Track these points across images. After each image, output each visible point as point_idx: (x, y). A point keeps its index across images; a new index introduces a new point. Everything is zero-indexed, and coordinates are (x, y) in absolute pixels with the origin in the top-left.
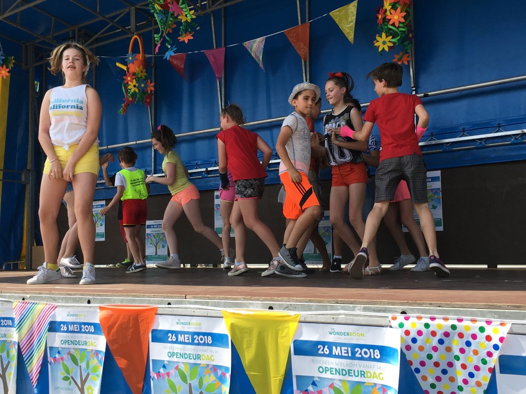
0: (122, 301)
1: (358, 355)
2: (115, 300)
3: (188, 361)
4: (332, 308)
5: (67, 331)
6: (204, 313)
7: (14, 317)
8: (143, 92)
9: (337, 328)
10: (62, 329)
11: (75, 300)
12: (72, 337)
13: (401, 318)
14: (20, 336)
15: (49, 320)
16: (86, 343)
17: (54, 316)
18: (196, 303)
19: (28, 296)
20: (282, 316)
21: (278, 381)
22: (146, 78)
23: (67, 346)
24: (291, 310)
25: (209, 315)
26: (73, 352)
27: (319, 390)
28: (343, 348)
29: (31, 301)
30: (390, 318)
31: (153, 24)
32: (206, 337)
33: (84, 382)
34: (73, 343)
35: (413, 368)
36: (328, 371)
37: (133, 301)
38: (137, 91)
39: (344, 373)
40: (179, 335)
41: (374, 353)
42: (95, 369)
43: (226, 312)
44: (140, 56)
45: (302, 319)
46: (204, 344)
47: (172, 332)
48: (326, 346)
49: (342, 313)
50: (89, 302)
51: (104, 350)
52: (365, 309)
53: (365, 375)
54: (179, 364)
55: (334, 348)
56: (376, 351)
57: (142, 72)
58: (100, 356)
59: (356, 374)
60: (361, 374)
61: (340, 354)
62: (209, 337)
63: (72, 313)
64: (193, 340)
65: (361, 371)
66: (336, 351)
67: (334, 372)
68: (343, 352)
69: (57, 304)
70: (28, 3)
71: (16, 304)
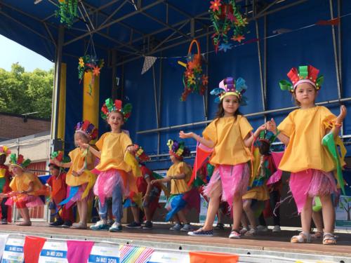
2: (202, 248)
7: (118, 256)
8: (199, 84)
11: (169, 246)
15: (148, 260)
17: (151, 258)
22: (202, 73)
29: (133, 245)
38: (195, 83)
44: (198, 56)
50: (180, 248)
69: (154, 248)
70: (115, 19)
71: (122, 246)
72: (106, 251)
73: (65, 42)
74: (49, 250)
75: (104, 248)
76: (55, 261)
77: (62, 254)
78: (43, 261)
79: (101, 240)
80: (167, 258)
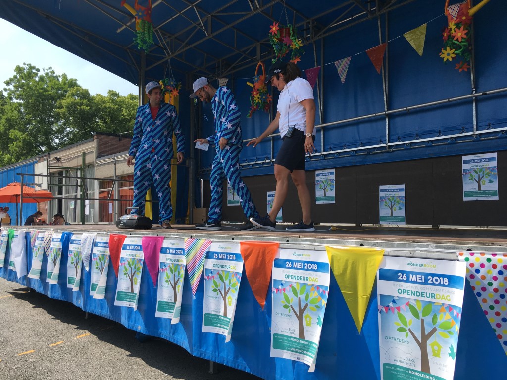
0: (255, 239)
1: (430, 281)
2: (250, 238)
3: (299, 281)
4: (410, 246)
5: (218, 258)
6: (313, 247)
7: (185, 248)
8: (264, 102)
9: (414, 260)
10: (214, 257)
11: (224, 238)
12: (221, 263)
13: (467, 254)
14: (187, 261)
15: (208, 250)
16: (229, 267)
17: (210, 248)
18: (306, 241)
19: (194, 235)
20: (370, 251)
21: (365, 299)
22: (267, 92)
23: (217, 268)
24: (377, 247)
25: (316, 249)
26: (221, 272)
27: (397, 306)
28: (418, 276)
29: (196, 238)
30: (458, 254)
31: (272, 54)
32: (313, 265)
33: (226, 294)
34: (221, 266)
35: (475, 292)
36: (405, 292)
37: (263, 239)
38: (260, 101)
39: (418, 294)
40: (294, 263)
41: (443, 280)
42: (234, 285)
43: (329, 247)
44: (263, 77)
45: (387, 254)
46: (312, 270)
47: (289, 261)
48: (405, 274)
49: (418, 249)
50: (233, 239)
51: (241, 272)
52: (437, 247)
53: (435, 297)
54: (293, 283)
55: (411, 275)
56: (445, 279)
57: (264, 88)
58: (238, 276)
59: (428, 296)
60: (432, 296)
61: (415, 280)
62: (316, 265)
63: (221, 246)
64: (304, 266)
65: (432, 294)
66: (412, 278)
67: (410, 294)
68: (418, 278)
69: (212, 240)
71: (187, 239)
72: (173, 244)
73: (147, 67)
74: (128, 245)
75: (172, 242)
76: (134, 254)
77: (139, 248)
78: (123, 254)
79: (170, 235)
80: (222, 248)
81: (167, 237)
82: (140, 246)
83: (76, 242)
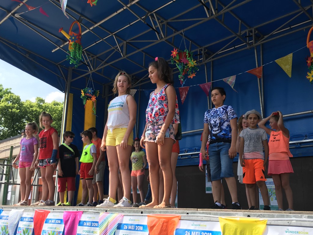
2: (156, 211)
4: (287, 216)
5: (128, 229)
6: (208, 219)
7: (99, 221)
9: (290, 228)
10: (125, 228)
11: (134, 212)
12: (129, 233)
14: (100, 232)
15: (118, 222)
17: (122, 220)
18: (203, 213)
19: (109, 209)
20: (256, 221)
24: (261, 217)
25: (211, 220)
29: (110, 212)
32: (208, 233)
37: (167, 212)
40: (192, 232)
43: (222, 218)
45: (269, 223)
47: (188, 230)
49: (294, 219)
50: (142, 213)
52: (308, 217)
62: (211, 233)
69: (124, 214)
70: (108, 63)
72: (90, 218)
73: (72, 79)
74: (50, 219)
75: (89, 215)
76: (55, 227)
77: (59, 222)
78: (46, 227)
79: (88, 210)
80: (132, 220)
81: (85, 212)
82: (61, 220)
83: (5, 218)
